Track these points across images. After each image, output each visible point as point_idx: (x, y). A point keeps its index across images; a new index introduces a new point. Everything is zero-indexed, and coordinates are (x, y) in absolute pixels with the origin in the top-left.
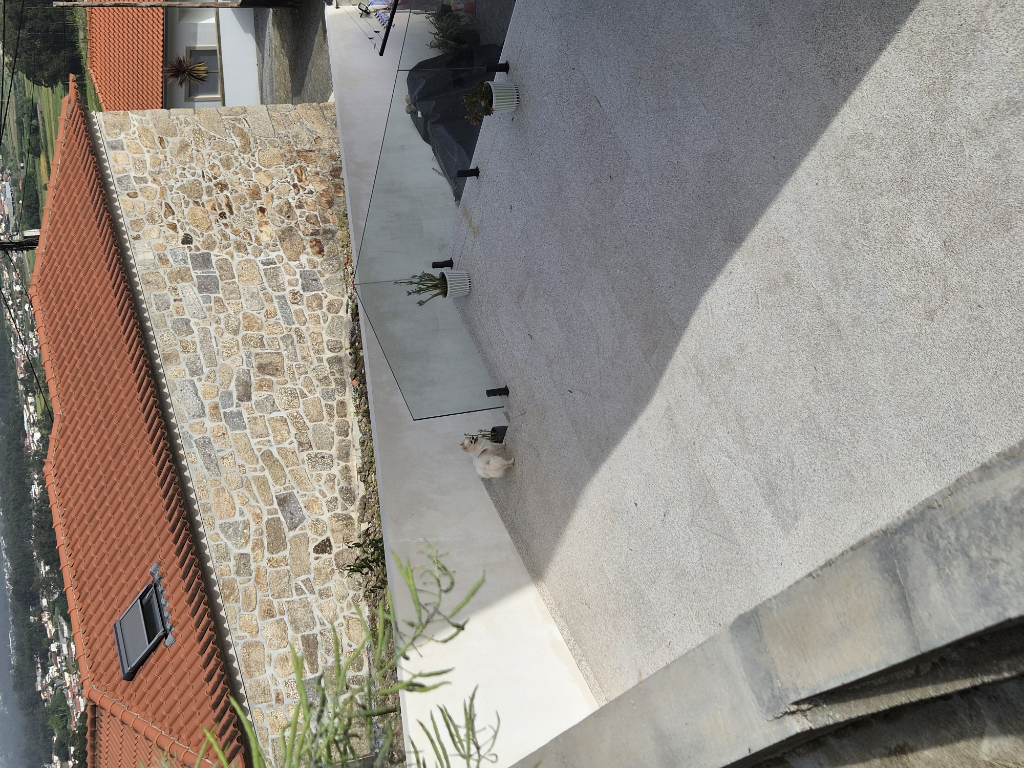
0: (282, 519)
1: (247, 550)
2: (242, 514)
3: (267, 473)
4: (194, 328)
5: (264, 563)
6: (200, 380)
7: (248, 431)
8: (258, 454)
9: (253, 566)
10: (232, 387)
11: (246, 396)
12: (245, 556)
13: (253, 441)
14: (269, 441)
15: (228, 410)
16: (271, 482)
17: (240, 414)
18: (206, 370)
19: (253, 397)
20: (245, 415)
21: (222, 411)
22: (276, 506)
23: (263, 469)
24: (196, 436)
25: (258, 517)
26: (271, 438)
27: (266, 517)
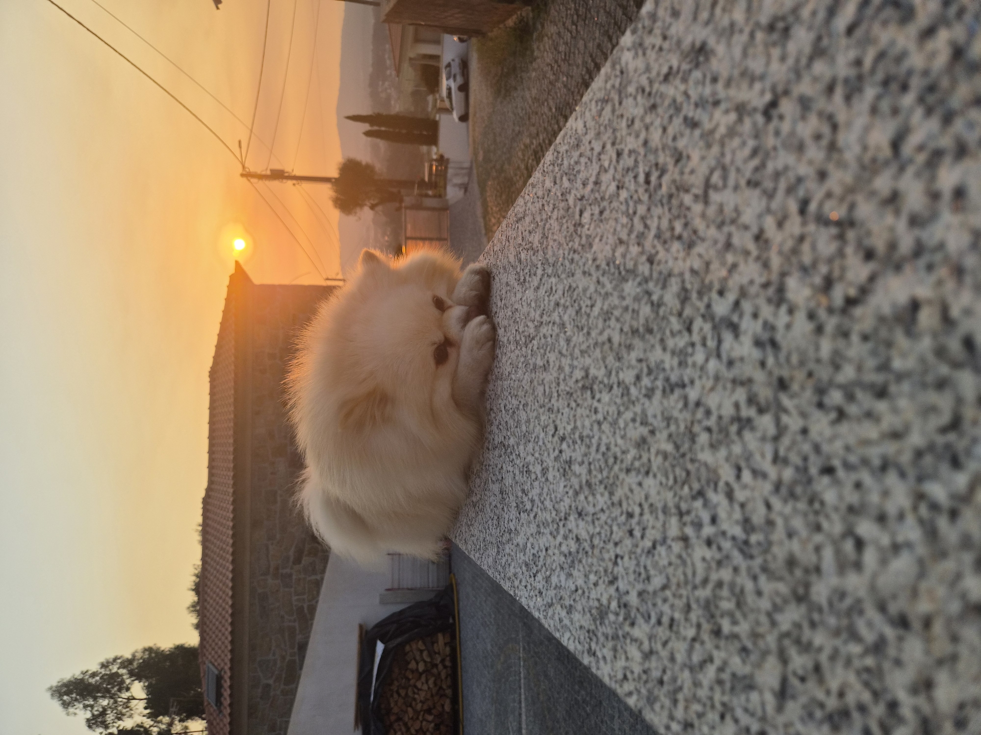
0: (297, 661)
1: (271, 682)
2: (274, 654)
3: (296, 624)
4: (279, 499)
5: (278, 692)
6: (272, 544)
7: (293, 590)
8: (294, 608)
9: (272, 693)
10: (291, 553)
11: (298, 560)
12: (268, 686)
13: (295, 598)
14: (304, 600)
15: (285, 571)
16: (297, 632)
17: (290, 575)
18: (278, 536)
19: (303, 562)
20: (294, 577)
21: (281, 571)
22: (296, 650)
23: (295, 621)
24: (260, 591)
25: (283, 658)
26: (305, 597)
27: (288, 658)
